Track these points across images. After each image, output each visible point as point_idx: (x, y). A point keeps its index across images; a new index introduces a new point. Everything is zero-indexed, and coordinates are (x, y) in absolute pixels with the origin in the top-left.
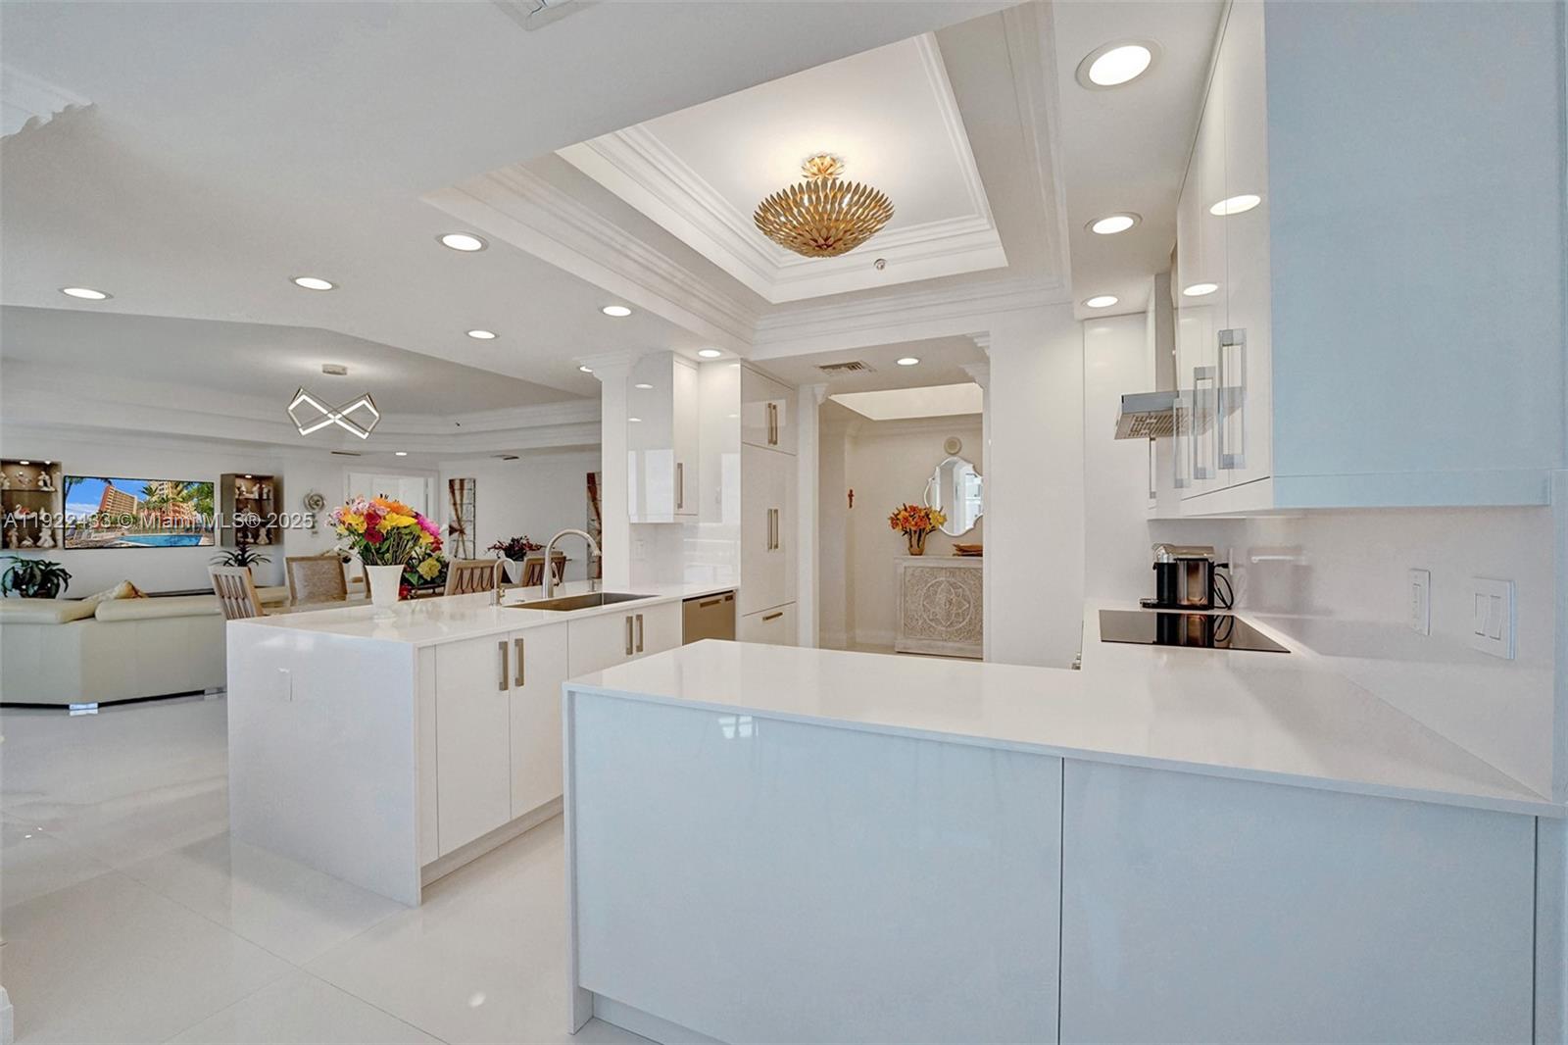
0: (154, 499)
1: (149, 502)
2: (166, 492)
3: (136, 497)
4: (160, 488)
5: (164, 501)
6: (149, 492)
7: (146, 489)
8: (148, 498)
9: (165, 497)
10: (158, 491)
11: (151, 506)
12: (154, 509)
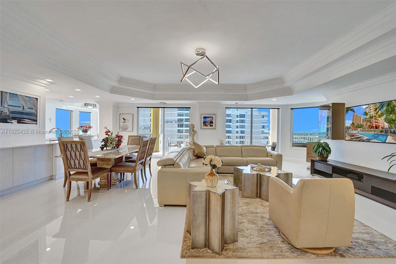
0: (368, 117)
1: (366, 119)
2: (372, 113)
3: (362, 116)
4: (369, 112)
5: (371, 117)
6: (366, 114)
7: (365, 113)
8: (365, 116)
9: (371, 116)
10: (369, 113)
11: (367, 120)
12: (368, 121)
